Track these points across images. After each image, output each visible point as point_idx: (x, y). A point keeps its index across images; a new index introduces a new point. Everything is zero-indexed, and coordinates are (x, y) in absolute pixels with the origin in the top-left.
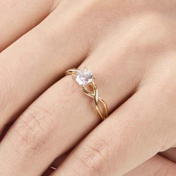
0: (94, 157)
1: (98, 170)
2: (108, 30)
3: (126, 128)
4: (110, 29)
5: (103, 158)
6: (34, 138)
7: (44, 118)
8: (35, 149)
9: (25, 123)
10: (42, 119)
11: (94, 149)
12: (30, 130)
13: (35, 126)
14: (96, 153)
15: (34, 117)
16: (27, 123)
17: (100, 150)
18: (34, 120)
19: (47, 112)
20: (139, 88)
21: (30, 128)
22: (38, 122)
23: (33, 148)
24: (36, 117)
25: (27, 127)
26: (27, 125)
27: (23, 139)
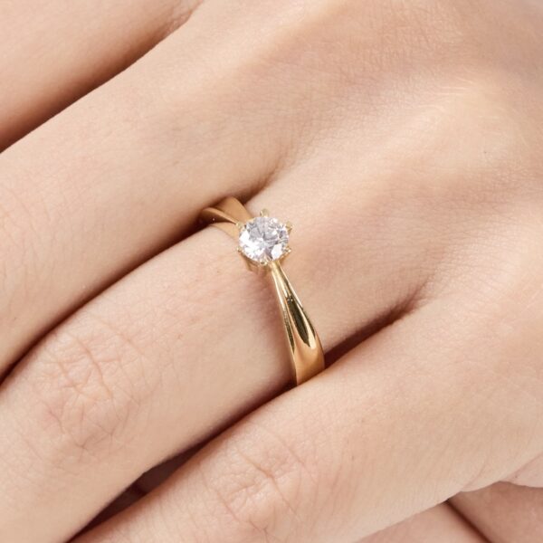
0: (257, 491)
1: (265, 529)
2: (343, 109)
3: (363, 421)
4: (350, 107)
5: (283, 499)
6: (82, 415)
7: (119, 359)
8: (83, 447)
9: (60, 364)
10: (110, 360)
11: (259, 469)
12: (72, 389)
13: (87, 380)
14: (264, 481)
15: (88, 352)
16: (65, 365)
17: (277, 473)
18: (86, 361)
19: (130, 341)
20: (420, 302)
21: (73, 385)
22: (98, 368)
23: (77, 445)
24: (93, 352)
25: (63, 380)
26: (66, 372)
27: (51, 412)
